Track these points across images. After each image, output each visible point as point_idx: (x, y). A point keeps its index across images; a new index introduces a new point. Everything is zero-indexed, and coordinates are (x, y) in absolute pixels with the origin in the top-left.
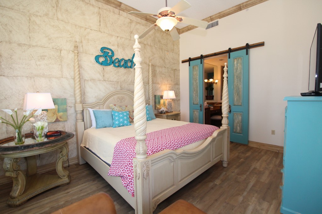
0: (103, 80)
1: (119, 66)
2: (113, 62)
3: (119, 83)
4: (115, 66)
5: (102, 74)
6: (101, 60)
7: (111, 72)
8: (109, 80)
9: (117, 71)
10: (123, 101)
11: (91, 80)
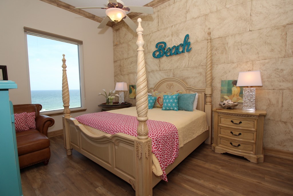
0: (159, 70)
1: (170, 55)
2: (165, 53)
3: (172, 71)
4: (167, 56)
5: (158, 65)
6: (158, 53)
7: (165, 61)
8: (163, 70)
9: (170, 59)
10: (171, 87)
11: (151, 72)
